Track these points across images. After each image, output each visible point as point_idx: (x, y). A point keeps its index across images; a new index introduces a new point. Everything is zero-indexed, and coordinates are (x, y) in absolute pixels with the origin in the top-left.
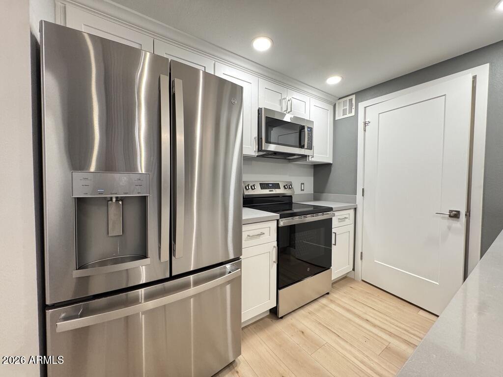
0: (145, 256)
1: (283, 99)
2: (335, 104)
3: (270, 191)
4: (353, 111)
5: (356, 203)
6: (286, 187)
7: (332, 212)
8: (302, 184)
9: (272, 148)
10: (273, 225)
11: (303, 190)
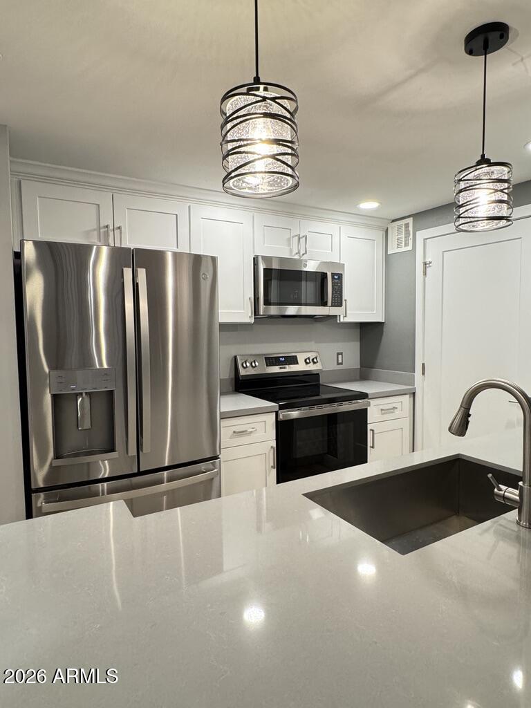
0: (112, 450)
1: (293, 237)
2: (387, 230)
3: (281, 368)
4: (411, 242)
5: (414, 385)
6: (308, 361)
7: (367, 400)
8: (338, 354)
9: (274, 310)
10: (271, 419)
11: (342, 364)
